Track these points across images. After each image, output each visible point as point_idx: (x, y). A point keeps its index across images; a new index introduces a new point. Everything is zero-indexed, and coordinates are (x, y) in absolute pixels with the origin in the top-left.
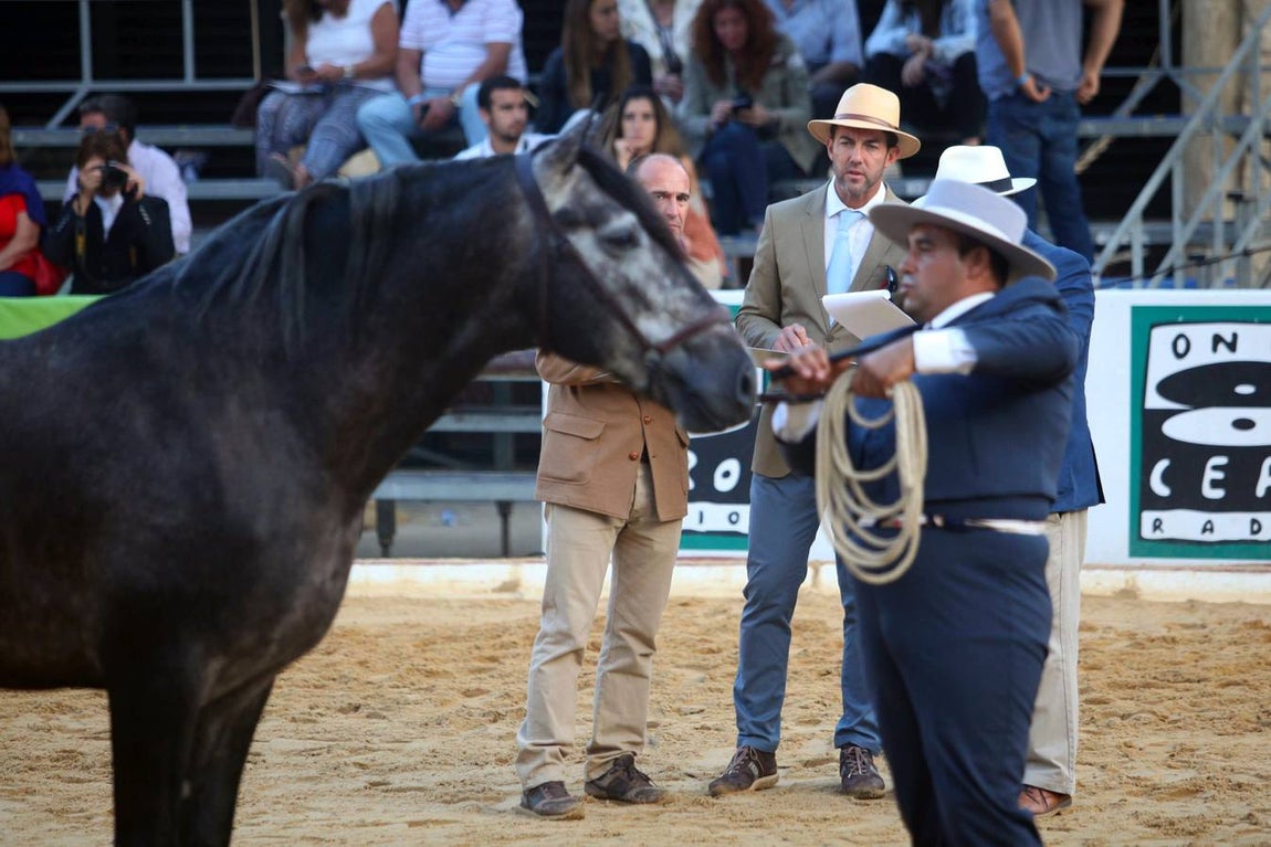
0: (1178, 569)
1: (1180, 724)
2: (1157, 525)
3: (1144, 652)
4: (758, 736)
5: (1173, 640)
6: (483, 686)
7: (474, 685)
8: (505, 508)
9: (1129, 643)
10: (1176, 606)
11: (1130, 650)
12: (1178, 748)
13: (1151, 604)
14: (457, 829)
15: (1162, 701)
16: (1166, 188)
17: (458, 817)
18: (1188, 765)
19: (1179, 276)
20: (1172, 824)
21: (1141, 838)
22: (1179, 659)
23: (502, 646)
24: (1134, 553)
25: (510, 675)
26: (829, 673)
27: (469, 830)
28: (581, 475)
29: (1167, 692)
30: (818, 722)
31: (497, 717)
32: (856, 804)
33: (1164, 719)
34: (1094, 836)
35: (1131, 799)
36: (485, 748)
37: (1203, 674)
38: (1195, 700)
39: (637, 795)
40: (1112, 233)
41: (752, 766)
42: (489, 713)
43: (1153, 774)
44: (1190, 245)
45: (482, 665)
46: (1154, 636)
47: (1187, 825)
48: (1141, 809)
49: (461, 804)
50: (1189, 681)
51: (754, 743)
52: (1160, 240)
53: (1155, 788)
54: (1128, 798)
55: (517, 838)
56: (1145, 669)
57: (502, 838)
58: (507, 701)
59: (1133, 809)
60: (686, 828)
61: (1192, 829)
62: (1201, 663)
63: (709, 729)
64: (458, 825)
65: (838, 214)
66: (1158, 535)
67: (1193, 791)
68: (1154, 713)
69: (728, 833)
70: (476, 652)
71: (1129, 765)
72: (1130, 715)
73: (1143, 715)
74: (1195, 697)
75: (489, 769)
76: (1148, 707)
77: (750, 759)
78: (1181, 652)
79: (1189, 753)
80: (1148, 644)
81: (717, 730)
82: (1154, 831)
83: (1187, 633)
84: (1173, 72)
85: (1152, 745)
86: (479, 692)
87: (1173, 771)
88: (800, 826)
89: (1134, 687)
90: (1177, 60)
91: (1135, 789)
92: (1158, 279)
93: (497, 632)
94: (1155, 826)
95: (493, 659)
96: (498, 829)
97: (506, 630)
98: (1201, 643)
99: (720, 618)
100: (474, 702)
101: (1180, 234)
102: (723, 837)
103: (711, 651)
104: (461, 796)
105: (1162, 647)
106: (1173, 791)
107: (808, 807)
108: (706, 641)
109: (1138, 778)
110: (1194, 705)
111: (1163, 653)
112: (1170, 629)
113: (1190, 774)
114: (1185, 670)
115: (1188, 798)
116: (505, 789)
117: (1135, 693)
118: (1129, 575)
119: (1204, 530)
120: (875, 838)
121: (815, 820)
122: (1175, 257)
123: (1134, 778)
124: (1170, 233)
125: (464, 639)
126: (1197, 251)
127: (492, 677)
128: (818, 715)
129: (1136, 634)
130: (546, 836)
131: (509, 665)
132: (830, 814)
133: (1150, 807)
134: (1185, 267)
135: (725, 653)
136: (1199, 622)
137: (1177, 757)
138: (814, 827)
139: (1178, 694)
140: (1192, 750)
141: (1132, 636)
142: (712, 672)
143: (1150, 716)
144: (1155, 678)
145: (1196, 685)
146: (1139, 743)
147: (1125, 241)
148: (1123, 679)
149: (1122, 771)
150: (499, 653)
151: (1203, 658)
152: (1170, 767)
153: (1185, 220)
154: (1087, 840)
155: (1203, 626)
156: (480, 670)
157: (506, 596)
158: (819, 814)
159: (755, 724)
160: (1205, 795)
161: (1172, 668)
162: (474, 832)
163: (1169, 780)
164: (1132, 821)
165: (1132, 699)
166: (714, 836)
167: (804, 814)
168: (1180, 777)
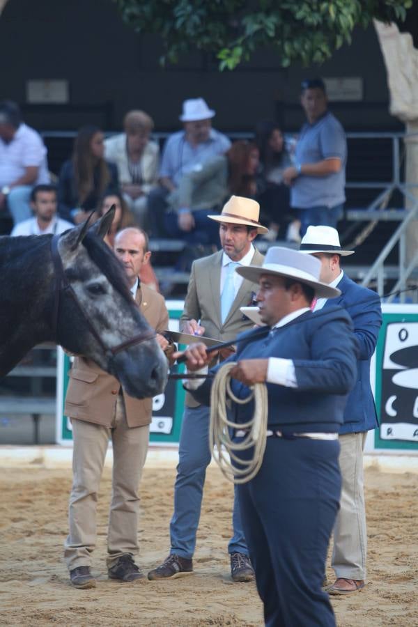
0: (401, 455)
1: (401, 541)
2: (389, 432)
3: (382, 501)
4: (181, 549)
5: (398, 494)
6: (23, 516)
7: (18, 516)
8: (36, 417)
9: (374, 496)
10: (399, 475)
11: (375, 499)
12: (400, 554)
13: (386, 474)
14: (7, 596)
15: (391, 528)
16: (396, 248)
17: (8, 589)
18: (405, 564)
19: (403, 296)
20: (396, 596)
21: (380, 604)
22: (401, 505)
23: (35, 494)
24: (377, 446)
25: (37, 510)
26: (211, 510)
27: (14, 597)
28: (85, 402)
29: (394, 523)
30: (205, 538)
31: (30, 534)
32: (225, 584)
33: (392, 538)
34: (354, 603)
35: (374, 582)
36: (23, 551)
37: (413, 514)
38: (409, 528)
39: (128, 578)
40: (367, 273)
41: (175, 565)
42: (26, 531)
43: (386, 568)
44: (409, 279)
45: (23, 504)
46: (387, 492)
47: (404, 597)
48: (380, 588)
49: (9, 582)
50: (406, 517)
51: (178, 553)
52: (392, 276)
53: (387, 576)
54: (373, 582)
55: (40, 601)
56: (383, 510)
57: (32, 601)
58: (36, 525)
59: (376, 587)
60: (133, 596)
61: (408, 599)
62: (412, 507)
63: (146, 541)
64: (7, 594)
65: (227, 265)
66: (390, 437)
67: (408, 578)
68: (387, 535)
69: (156, 599)
70: (20, 498)
71: (374, 563)
72: (374, 536)
73: (381, 536)
74: (410, 526)
75: (25, 562)
76: (384, 531)
77: (174, 561)
78: (402, 501)
79: (406, 558)
80: (384, 496)
81: (151, 541)
82: (387, 600)
83: (406, 491)
84: (401, 187)
85: (386, 552)
86: (21, 519)
87: (397, 567)
88: (195, 596)
89: (376, 520)
90: (402, 179)
91: (377, 577)
92: (391, 297)
93: (30, 486)
94: (387, 598)
95: (29, 501)
96: (30, 596)
97: (36, 485)
98: (413, 496)
99: (153, 479)
100: (18, 525)
101: (403, 274)
102: (153, 602)
103: (148, 498)
104: (10, 578)
105: (391, 498)
106: (397, 578)
107: (200, 585)
108: (146, 492)
109: (379, 571)
110: (409, 530)
111: (393, 502)
112: (396, 488)
113: (406, 569)
114: (405, 511)
115: (405, 582)
116: (34, 574)
117: (377, 523)
118: (375, 458)
119: (415, 435)
120: (236, 603)
121: (203, 592)
122: (400, 285)
123: (376, 571)
124: (398, 273)
125: (13, 490)
126: (413, 283)
127: (28, 511)
128: (206, 534)
129: (378, 491)
130: (55, 600)
131: (37, 505)
132: (211, 589)
133: (385, 587)
134: (406, 290)
135: (156, 499)
136: (412, 485)
137: (399, 559)
138: (203, 596)
139: (400, 525)
140: (408, 556)
141: (375, 492)
142: (148, 509)
143: (385, 536)
144: (388, 515)
145: (410, 520)
146: (378, 551)
147: (374, 276)
148: (371, 516)
149: (370, 567)
150: (32, 498)
151: (414, 504)
152: (396, 565)
153: (406, 266)
154: (351, 605)
155: (414, 487)
156: (22, 507)
157: (36, 466)
158: (206, 589)
159: (179, 542)
160: (414, 581)
161: (396, 510)
162: (16, 598)
163: (395, 572)
164: (375, 595)
165: (375, 527)
166: (148, 601)
167: (197, 589)
168: (401, 570)
